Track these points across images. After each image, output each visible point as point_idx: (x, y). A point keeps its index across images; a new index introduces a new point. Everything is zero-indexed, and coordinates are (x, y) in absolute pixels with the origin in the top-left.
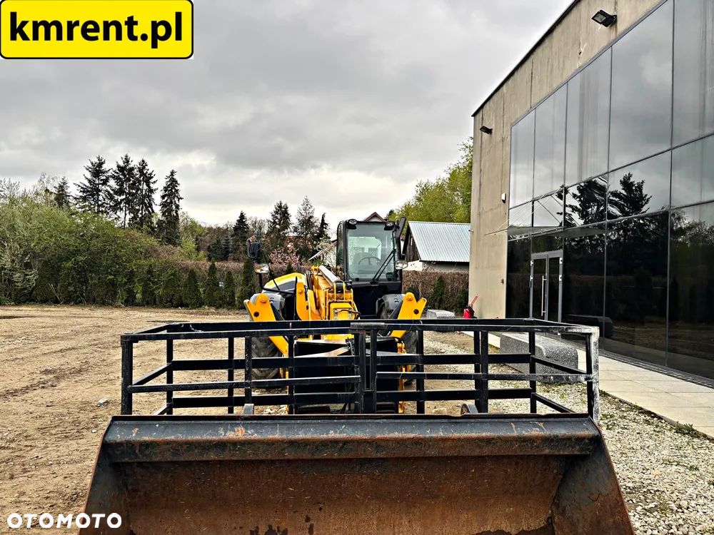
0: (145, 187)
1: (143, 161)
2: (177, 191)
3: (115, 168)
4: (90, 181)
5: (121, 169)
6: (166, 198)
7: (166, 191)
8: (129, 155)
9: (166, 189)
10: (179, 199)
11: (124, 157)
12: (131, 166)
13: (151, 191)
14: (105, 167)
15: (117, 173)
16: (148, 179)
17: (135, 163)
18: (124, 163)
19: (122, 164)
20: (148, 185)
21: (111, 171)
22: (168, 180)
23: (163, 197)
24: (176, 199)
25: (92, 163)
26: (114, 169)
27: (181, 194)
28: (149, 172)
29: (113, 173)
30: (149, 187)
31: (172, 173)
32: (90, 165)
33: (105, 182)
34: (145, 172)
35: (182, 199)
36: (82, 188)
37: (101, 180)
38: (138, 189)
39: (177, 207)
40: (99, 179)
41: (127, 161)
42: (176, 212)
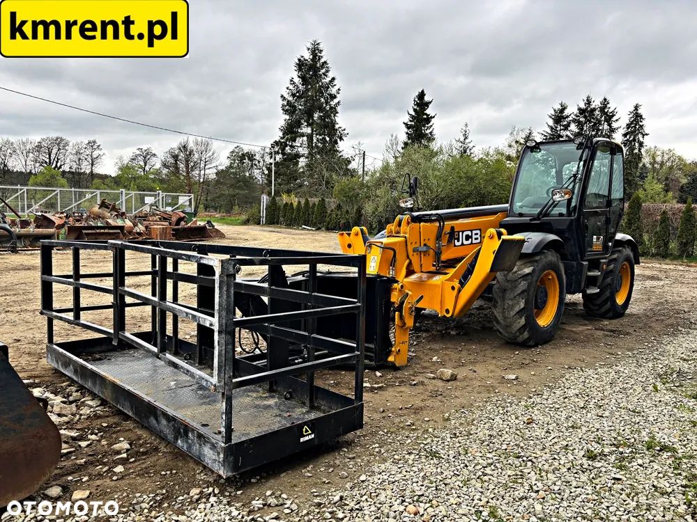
0: (606, 127)
1: (605, 99)
2: (641, 126)
3: (576, 111)
4: (552, 128)
5: (582, 111)
6: (628, 137)
7: (628, 128)
8: (591, 96)
9: (628, 126)
10: (643, 135)
11: (585, 99)
12: (592, 107)
13: (612, 130)
14: (566, 112)
15: (578, 116)
16: (609, 118)
17: (596, 103)
18: (585, 104)
19: (583, 106)
20: (609, 125)
21: (572, 115)
22: (631, 116)
23: (625, 135)
24: (640, 136)
25: (555, 111)
26: (575, 113)
27: (646, 130)
28: (610, 110)
29: (574, 117)
30: (611, 127)
31: (636, 108)
32: (553, 113)
33: (566, 127)
34: (606, 111)
35: (647, 135)
36: (545, 136)
37: (563, 126)
38: (598, 130)
39: (641, 144)
40: (560, 125)
41: (589, 102)
42: (640, 150)
